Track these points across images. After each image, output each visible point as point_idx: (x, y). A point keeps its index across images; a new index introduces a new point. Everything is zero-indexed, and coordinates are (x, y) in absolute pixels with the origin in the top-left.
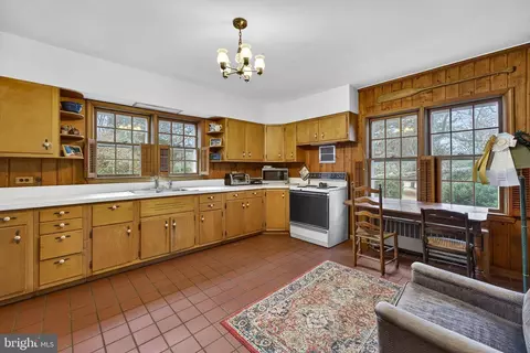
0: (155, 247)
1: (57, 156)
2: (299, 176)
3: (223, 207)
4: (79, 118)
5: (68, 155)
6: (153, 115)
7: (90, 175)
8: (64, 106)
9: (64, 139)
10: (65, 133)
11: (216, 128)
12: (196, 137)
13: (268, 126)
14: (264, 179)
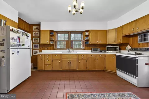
0: (65, 67)
1: (49, 44)
2: (126, 50)
3: (87, 59)
4: (54, 36)
5: (51, 44)
6: (69, 33)
7: (55, 48)
8: (50, 33)
9: (51, 40)
10: (51, 39)
11: (87, 34)
12: (82, 37)
13: (109, 30)
14: (107, 50)
